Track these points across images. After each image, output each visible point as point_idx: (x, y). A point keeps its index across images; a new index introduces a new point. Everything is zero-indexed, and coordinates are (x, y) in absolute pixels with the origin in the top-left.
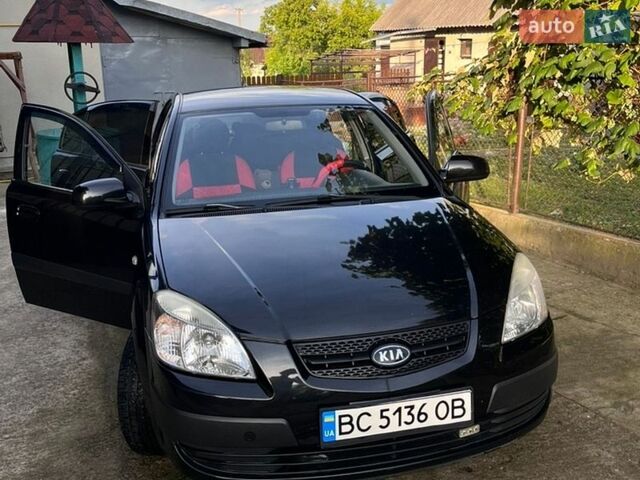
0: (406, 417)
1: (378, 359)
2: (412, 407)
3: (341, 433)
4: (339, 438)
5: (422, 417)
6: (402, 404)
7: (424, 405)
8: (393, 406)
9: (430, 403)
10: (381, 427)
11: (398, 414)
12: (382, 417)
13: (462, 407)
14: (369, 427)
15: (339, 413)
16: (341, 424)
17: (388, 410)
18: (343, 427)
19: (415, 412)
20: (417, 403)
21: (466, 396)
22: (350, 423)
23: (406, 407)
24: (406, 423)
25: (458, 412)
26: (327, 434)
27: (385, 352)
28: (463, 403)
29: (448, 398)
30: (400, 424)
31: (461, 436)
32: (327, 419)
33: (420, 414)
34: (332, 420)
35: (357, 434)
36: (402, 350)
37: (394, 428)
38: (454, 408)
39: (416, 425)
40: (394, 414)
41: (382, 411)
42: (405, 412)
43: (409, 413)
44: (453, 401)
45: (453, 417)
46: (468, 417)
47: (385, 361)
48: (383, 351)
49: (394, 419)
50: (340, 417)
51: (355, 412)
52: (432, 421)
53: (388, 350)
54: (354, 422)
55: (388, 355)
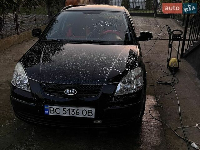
0: (72, 112)
1: (66, 92)
2: (74, 110)
3: (50, 113)
4: (50, 114)
5: (78, 114)
6: (71, 108)
7: (78, 109)
8: (68, 108)
9: (80, 109)
10: (63, 113)
11: (69, 111)
12: (64, 110)
13: (91, 113)
14: (59, 113)
15: (49, 106)
16: (50, 110)
17: (66, 109)
18: (51, 111)
19: (75, 111)
20: (76, 108)
21: (93, 110)
22: (53, 110)
23: (72, 109)
24: (72, 114)
25: (90, 114)
26: (46, 112)
27: (69, 91)
28: (92, 112)
29: (87, 109)
30: (70, 114)
31: (94, 122)
32: (46, 108)
33: (77, 112)
34: (48, 108)
35: (55, 114)
36: (74, 91)
37: (67, 115)
38: (88, 113)
39: (75, 115)
40: (68, 110)
41: (64, 109)
42: (71, 111)
43: (73, 111)
44: (88, 110)
45: (88, 116)
46: (93, 116)
47: (68, 93)
48: (68, 90)
49: (68, 112)
50: (50, 108)
51: (55, 107)
52: (81, 115)
53: (70, 90)
54: (55, 110)
55: (69, 92)
